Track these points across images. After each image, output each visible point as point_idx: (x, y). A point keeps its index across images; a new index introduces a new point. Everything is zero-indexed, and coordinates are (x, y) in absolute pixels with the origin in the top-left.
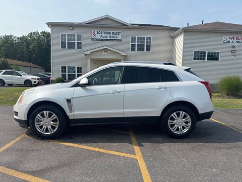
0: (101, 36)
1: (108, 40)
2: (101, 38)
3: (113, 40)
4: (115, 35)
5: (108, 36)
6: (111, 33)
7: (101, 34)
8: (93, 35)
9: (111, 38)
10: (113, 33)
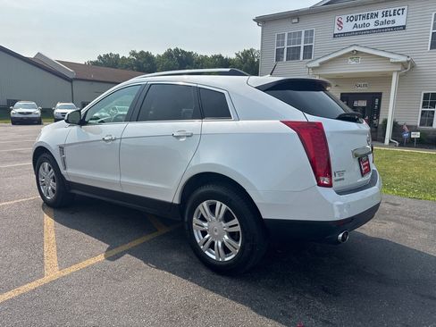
0: (356, 26)
1: (371, 31)
2: (355, 29)
3: (382, 30)
4: (388, 18)
5: (372, 22)
6: (380, 15)
7: (354, 22)
8: (337, 26)
9: (379, 27)
10: (386, 14)
